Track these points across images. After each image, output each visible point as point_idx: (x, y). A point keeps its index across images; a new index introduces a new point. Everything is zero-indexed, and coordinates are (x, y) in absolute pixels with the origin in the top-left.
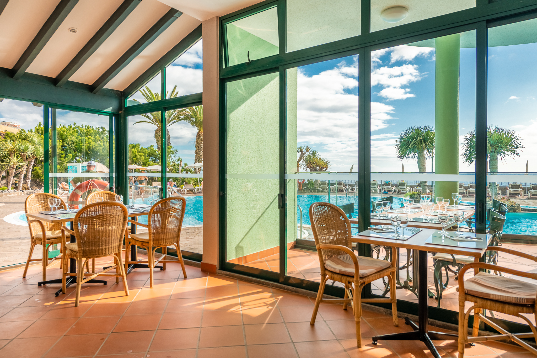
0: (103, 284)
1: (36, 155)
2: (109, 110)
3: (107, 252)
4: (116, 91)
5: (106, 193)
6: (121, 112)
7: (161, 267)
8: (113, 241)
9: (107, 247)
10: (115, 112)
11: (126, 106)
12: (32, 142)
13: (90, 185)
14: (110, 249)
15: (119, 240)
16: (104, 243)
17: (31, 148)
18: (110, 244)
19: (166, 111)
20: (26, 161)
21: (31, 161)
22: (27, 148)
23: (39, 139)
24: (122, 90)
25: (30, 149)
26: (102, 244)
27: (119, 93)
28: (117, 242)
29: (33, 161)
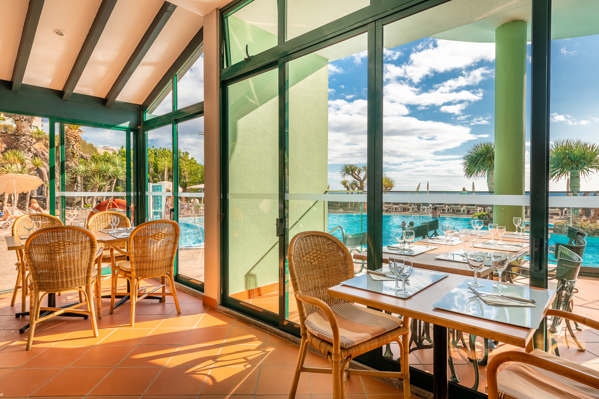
0: (83, 318)
1: (116, 175)
2: (126, 125)
3: (70, 286)
4: (134, 104)
5: (113, 214)
6: (140, 127)
7: (160, 299)
8: (76, 273)
9: (69, 279)
10: (133, 127)
11: (144, 120)
12: (114, 164)
13: (110, 204)
14: (73, 281)
15: (86, 271)
16: (64, 275)
17: (112, 169)
18: (73, 276)
19: (177, 123)
20: (107, 181)
21: (113, 181)
22: (109, 169)
23: (120, 161)
24: (141, 104)
25: (110, 170)
26: (61, 277)
27: (138, 106)
28: (83, 273)
29: (115, 180)
